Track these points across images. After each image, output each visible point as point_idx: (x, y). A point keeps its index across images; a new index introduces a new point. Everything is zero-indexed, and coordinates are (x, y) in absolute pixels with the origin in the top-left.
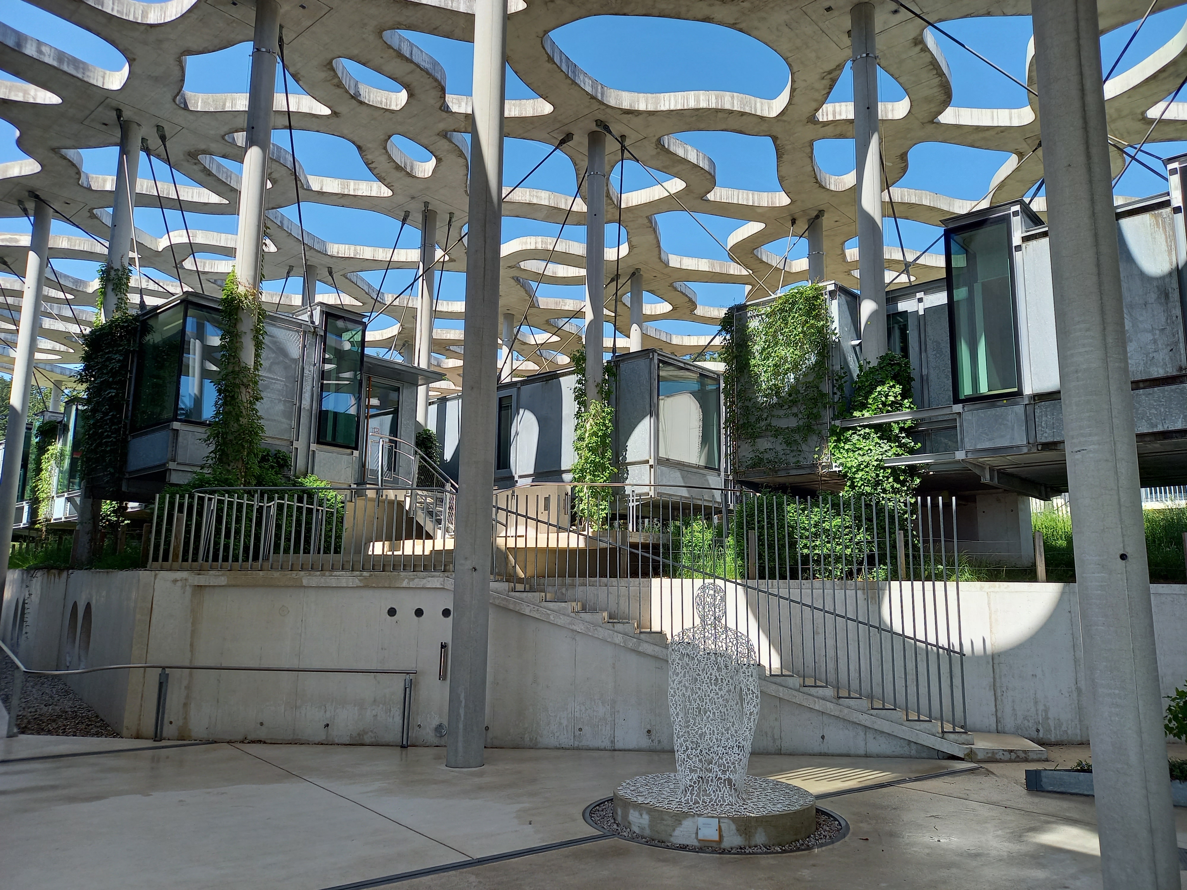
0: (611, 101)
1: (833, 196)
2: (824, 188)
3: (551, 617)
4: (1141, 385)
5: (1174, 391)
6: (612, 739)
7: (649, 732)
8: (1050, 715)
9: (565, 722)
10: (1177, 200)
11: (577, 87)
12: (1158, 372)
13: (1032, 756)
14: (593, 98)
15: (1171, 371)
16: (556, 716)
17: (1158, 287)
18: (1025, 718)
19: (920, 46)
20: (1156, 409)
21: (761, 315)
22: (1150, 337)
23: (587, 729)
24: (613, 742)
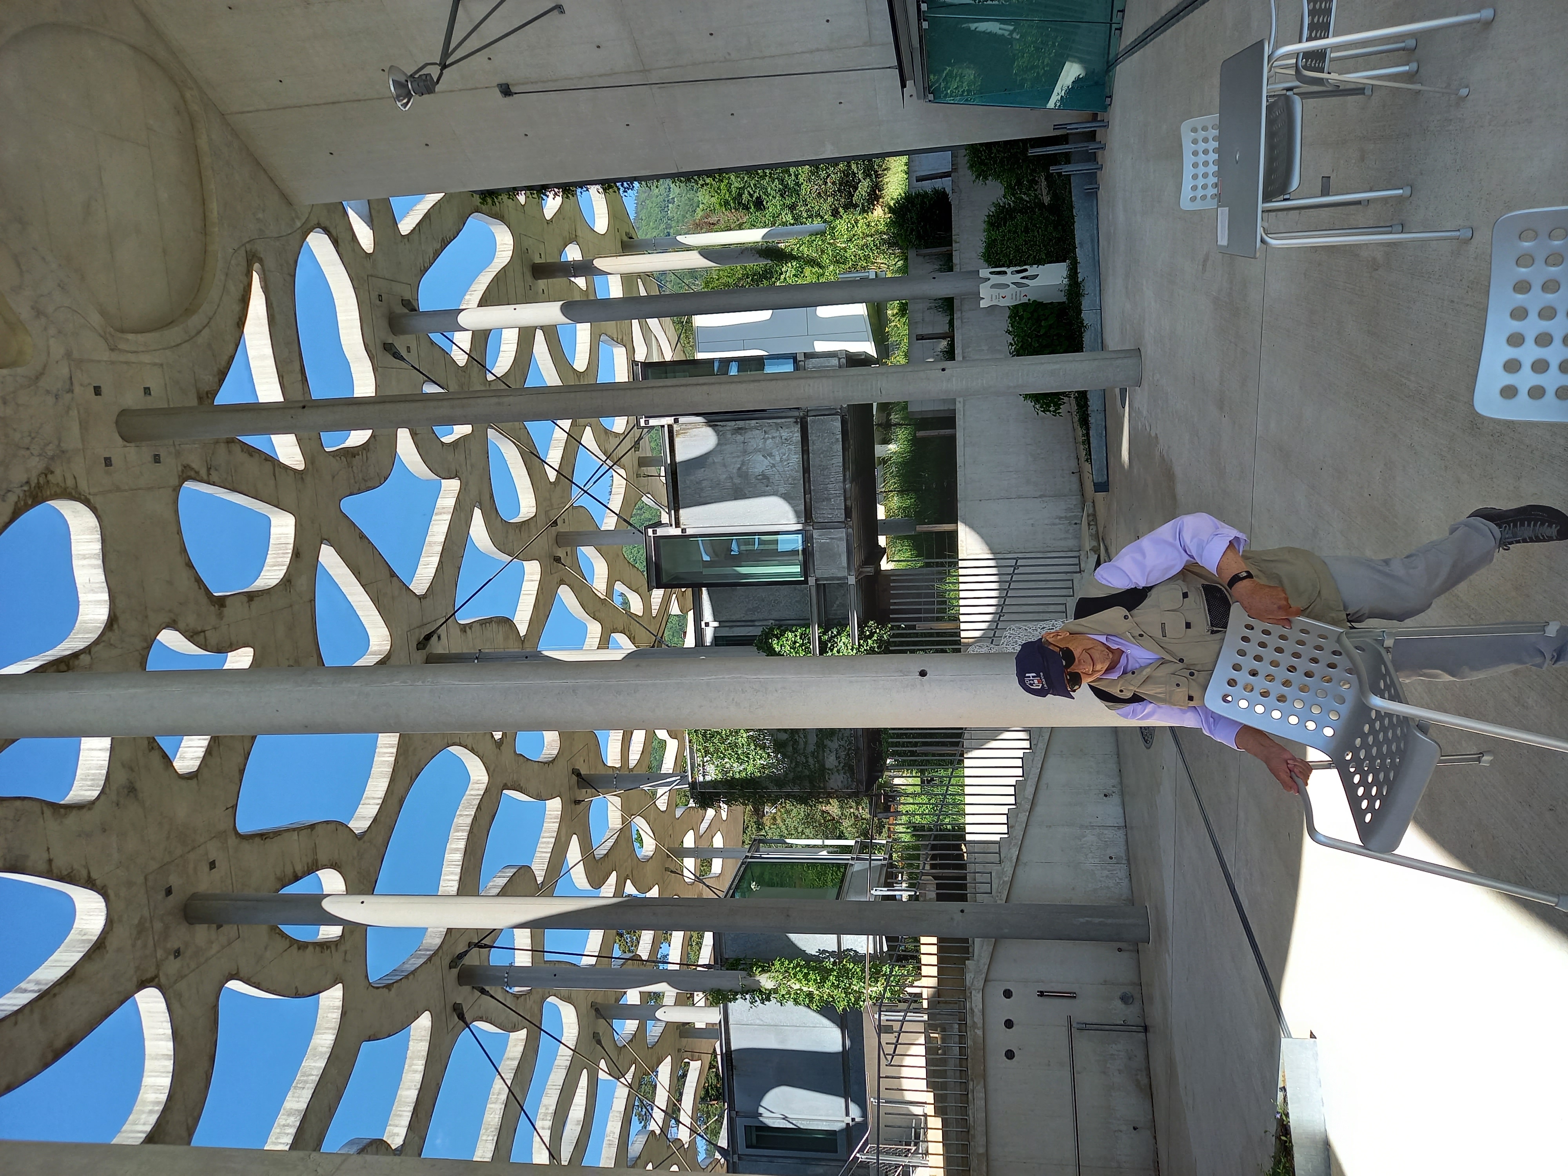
0: (436, 942)
1: (563, 754)
2: (554, 759)
3: (1006, 879)
4: (805, 448)
5: (812, 428)
6: (1116, 828)
7: (1106, 796)
8: (1063, 515)
9: (1106, 873)
10: (670, 420)
11: (418, 971)
12: (797, 436)
13: (1091, 511)
14: (430, 959)
15: (798, 428)
16: (1101, 881)
17: (732, 435)
18: (1067, 532)
19: (467, 628)
20: (825, 439)
21: (703, 762)
22: (768, 442)
23: (1111, 852)
24: (1119, 828)
